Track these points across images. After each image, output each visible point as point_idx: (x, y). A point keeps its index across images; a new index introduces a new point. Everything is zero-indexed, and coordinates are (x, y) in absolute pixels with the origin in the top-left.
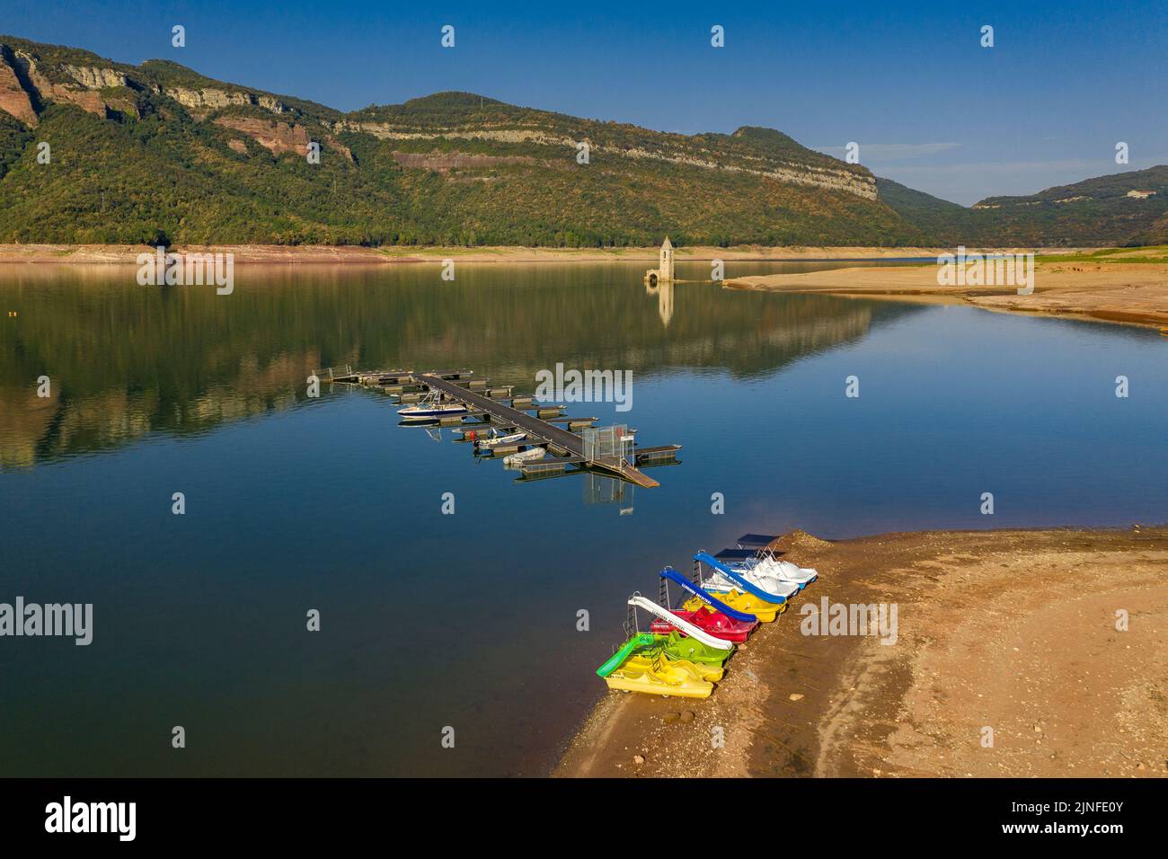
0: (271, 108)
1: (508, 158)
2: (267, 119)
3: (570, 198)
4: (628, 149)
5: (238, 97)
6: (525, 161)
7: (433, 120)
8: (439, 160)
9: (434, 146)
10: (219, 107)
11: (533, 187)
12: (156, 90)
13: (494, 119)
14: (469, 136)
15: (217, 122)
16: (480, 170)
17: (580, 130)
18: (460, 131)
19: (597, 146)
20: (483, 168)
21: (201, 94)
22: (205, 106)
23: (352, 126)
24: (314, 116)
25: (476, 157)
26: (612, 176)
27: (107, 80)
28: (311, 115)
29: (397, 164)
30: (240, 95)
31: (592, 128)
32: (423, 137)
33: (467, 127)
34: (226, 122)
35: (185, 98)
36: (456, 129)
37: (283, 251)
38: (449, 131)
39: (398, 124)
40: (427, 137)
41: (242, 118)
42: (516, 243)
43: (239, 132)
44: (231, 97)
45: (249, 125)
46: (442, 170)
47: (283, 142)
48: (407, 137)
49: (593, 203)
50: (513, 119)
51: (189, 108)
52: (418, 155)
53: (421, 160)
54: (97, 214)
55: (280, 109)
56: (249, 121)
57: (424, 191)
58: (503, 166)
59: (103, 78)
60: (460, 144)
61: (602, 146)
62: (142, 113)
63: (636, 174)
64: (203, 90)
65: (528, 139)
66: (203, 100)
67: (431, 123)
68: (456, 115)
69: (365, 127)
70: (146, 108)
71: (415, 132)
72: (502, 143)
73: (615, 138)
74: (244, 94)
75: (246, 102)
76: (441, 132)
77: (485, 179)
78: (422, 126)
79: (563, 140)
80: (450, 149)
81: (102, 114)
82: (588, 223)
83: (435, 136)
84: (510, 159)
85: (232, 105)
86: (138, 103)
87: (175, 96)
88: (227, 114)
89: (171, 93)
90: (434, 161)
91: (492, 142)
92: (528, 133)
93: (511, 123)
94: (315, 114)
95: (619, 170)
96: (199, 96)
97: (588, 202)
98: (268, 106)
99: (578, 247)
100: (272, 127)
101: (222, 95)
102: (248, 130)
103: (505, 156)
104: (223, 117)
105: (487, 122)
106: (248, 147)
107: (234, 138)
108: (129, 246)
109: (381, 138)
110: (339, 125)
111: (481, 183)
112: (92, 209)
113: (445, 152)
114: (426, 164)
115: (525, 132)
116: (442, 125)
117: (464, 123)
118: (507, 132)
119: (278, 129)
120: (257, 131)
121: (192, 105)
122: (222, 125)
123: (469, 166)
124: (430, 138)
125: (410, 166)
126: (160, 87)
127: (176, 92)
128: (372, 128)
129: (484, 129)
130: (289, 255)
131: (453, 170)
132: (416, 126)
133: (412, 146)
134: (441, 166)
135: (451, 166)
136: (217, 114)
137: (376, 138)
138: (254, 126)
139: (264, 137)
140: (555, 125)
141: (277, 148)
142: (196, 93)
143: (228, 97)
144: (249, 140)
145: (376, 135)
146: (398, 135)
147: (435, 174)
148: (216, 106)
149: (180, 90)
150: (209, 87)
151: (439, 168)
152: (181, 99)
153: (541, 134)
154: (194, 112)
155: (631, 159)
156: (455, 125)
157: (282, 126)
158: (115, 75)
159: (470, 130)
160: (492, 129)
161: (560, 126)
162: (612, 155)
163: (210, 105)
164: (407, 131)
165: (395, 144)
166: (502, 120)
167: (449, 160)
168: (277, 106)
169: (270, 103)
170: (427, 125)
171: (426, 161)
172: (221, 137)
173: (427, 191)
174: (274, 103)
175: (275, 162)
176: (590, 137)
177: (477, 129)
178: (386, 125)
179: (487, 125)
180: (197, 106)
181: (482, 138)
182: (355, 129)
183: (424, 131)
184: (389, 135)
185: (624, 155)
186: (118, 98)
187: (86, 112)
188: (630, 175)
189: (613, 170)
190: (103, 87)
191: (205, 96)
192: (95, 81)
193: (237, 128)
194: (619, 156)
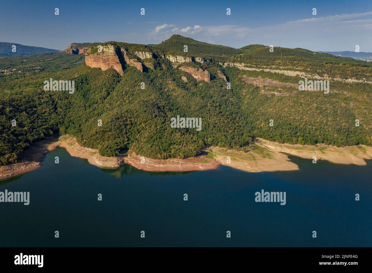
0: (200, 61)
1: (288, 83)
2: (196, 68)
3: (310, 109)
4: (346, 79)
5: (187, 59)
6: (294, 86)
7: (261, 62)
8: (260, 81)
9: (259, 75)
10: (181, 63)
11: (294, 102)
12: (163, 56)
13: (285, 64)
14: (273, 71)
15: (180, 68)
16: (275, 88)
17: (323, 70)
18: (270, 68)
19: (330, 78)
20: (277, 88)
21: (176, 58)
22: (177, 62)
23: (231, 64)
24: (216, 61)
25: (274, 82)
26: (336, 93)
27: (147, 56)
28: (216, 60)
29: (244, 82)
30: (188, 58)
31: (329, 69)
32: (256, 70)
33: (274, 67)
34: (182, 69)
35: (172, 59)
36: (269, 67)
37: (160, 163)
38: (266, 68)
39: (247, 63)
40: (257, 70)
41: (188, 67)
42: (275, 140)
43: (186, 72)
44: (185, 59)
45: (190, 70)
46: (260, 86)
47: (201, 76)
48: (250, 69)
49: (321, 113)
50: (293, 65)
51: (172, 62)
52: (252, 78)
53: (253, 81)
54: (110, 133)
55: (203, 61)
56: (190, 68)
57: (250, 97)
58: (284, 88)
59: (146, 55)
60: (270, 75)
61: (333, 78)
62: (155, 68)
63: (348, 92)
64: (177, 56)
65: (298, 75)
66: (177, 60)
67: (260, 64)
68: (270, 61)
69: (235, 64)
70: (158, 65)
71: (253, 67)
72: (286, 76)
73: (341, 73)
74: (189, 58)
75: (190, 61)
76: (263, 68)
77: (276, 93)
78: (256, 65)
79: (314, 76)
80: (265, 77)
81: (142, 71)
82: (314, 128)
83: (261, 70)
84: (289, 84)
85: (185, 62)
86: (154, 65)
87: (169, 58)
88: (183, 65)
89: (167, 57)
90: (258, 82)
91: (282, 75)
92: (298, 73)
93: (291, 67)
94: (217, 60)
95: (340, 91)
96: (175, 58)
97: (318, 112)
98: (198, 61)
99: (304, 144)
100: (197, 71)
101: (183, 59)
102: (189, 72)
103: (286, 83)
104: (182, 67)
105: (281, 66)
106: (188, 79)
107: (184, 76)
108: (108, 158)
109: (240, 69)
110: (226, 64)
111: (274, 95)
112: (110, 131)
113: (263, 78)
114: (255, 83)
115: (297, 72)
116: (264, 65)
117: (273, 65)
118: (289, 71)
119: (199, 71)
120: (192, 72)
121: (173, 61)
122: (181, 70)
123: (271, 86)
124: (259, 70)
125: (249, 83)
126: (164, 55)
127: (169, 57)
128: (238, 65)
129: (280, 69)
130: (162, 166)
131: (265, 86)
132: (254, 65)
133: (251, 73)
134: (260, 84)
135: (264, 84)
136: (180, 66)
137: (239, 69)
138: (191, 71)
139: (194, 75)
140: (311, 69)
141: (198, 78)
142: (175, 57)
143: (184, 59)
144: (189, 76)
145: (239, 68)
146: (247, 68)
147: (257, 88)
148: (180, 62)
149: (170, 56)
150: (179, 55)
151: (259, 85)
152: (171, 59)
153: (304, 73)
154: (173, 64)
155: (348, 84)
156: (269, 65)
157: (201, 70)
158: (149, 54)
159: (274, 69)
160: (283, 69)
161: (313, 69)
162: (338, 82)
163: (179, 62)
164: (250, 67)
165: (244, 72)
166: (288, 65)
167: (263, 82)
168: (202, 60)
169: (199, 59)
170: (258, 65)
171: (255, 81)
172: (180, 75)
173: (251, 97)
174: (200, 60)
175: (196, 85)
176: (328, 74)
177: (277, 69)
178: (243, 64)
179: (281, 67)
180: (175, 62)
181: (278, 73)
182: (232, 65)
183: (257, 67)
184: (243, 68)
185: (344, 82)
186: (149, 62)
187: (137, 69)
188: (345, 93)
189: (337, 90)
190: (145, 58)
191: (177, 58)
192: (143, 56)
193: (186, 71)
194: (341, 82)
